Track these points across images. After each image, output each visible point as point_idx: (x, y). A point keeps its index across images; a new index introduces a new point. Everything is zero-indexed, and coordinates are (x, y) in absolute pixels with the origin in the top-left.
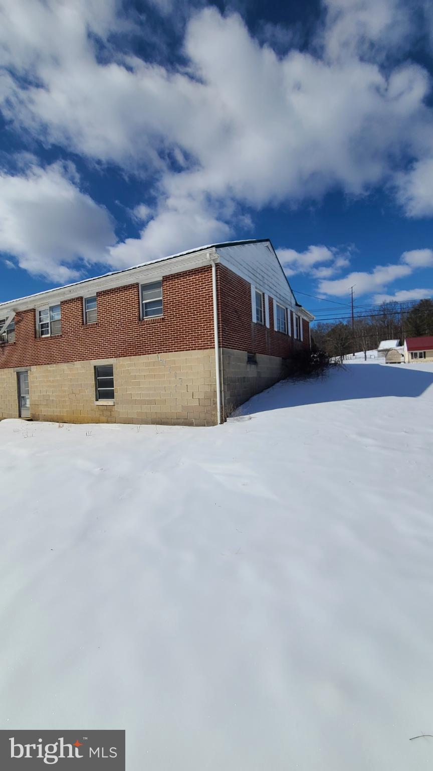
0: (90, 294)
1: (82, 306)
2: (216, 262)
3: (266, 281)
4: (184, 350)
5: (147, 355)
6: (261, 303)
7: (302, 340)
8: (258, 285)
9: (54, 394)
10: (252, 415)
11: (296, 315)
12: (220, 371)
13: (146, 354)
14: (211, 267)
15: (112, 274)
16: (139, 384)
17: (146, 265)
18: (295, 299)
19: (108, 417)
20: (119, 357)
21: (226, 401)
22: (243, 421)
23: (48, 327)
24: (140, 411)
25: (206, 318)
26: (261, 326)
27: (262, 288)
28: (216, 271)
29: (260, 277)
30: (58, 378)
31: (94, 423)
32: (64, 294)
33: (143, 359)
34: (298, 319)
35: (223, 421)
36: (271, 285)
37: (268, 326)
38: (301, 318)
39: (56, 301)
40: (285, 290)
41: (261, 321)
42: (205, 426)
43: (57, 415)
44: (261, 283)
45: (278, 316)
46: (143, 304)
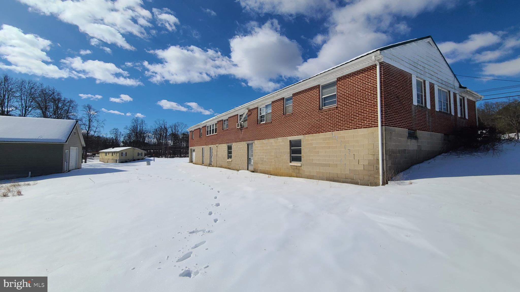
0: (288, 96)
1: (284, 103)
2: (380, 62)
3: (427, 70)
4: (352, 129)
5: (325, 133)
6: (422, 89)
7: (467, 117)
8: (419, 74)
9: (266, 157)
10: (412, 181)
11: (460, 96)
12: (382, 144)
13: (323, 132)
14: (375, 66)
15: (303, 81)
16: (318, 152)
17: (325, 72)
18: (459, 82)
19: (297, 173)
20: (306, 134)
21: (388, 168)
22: (403, 185)
23: (264, 117)
24: (318, 171)
25: (371, 104)
26: (422, 107)
27: (422, 77)
28: (380, 68)
29: (421, 68)
30: (269, 148)
31: (288, 176)
32: (274, 97)
33: (321, 135)
34: (462, 100)
35: (385, 183)
36: (432, 73)
37: (429, 107)
38: (465, 98)
39: (269, 102)
40: (448, 76)
41: (422, 103)
42: (368, 185)
43: (267, 170)
44: (422, 73)
45: (440, 98)
46: (322, 98)
